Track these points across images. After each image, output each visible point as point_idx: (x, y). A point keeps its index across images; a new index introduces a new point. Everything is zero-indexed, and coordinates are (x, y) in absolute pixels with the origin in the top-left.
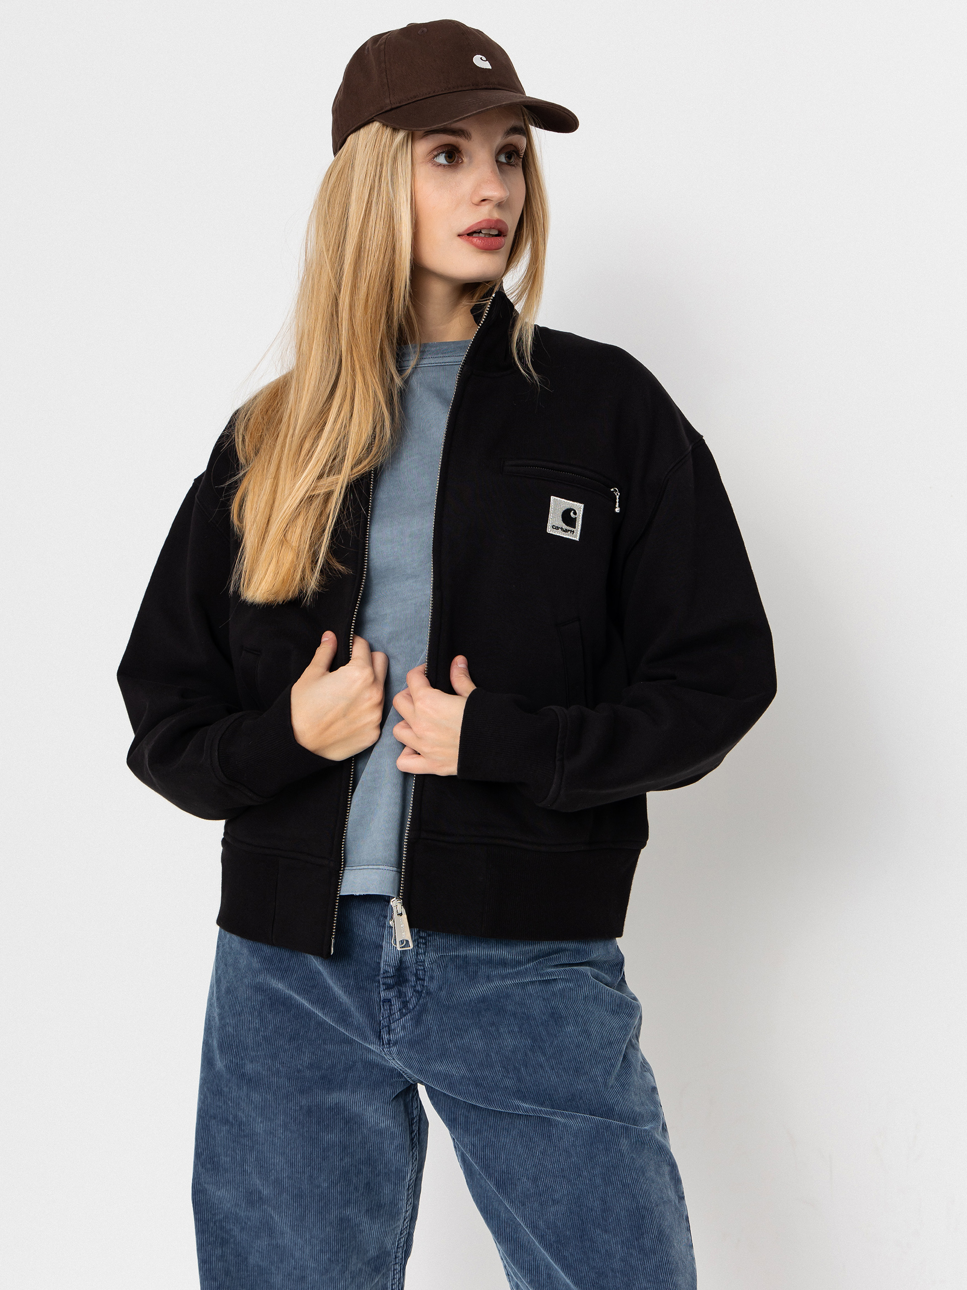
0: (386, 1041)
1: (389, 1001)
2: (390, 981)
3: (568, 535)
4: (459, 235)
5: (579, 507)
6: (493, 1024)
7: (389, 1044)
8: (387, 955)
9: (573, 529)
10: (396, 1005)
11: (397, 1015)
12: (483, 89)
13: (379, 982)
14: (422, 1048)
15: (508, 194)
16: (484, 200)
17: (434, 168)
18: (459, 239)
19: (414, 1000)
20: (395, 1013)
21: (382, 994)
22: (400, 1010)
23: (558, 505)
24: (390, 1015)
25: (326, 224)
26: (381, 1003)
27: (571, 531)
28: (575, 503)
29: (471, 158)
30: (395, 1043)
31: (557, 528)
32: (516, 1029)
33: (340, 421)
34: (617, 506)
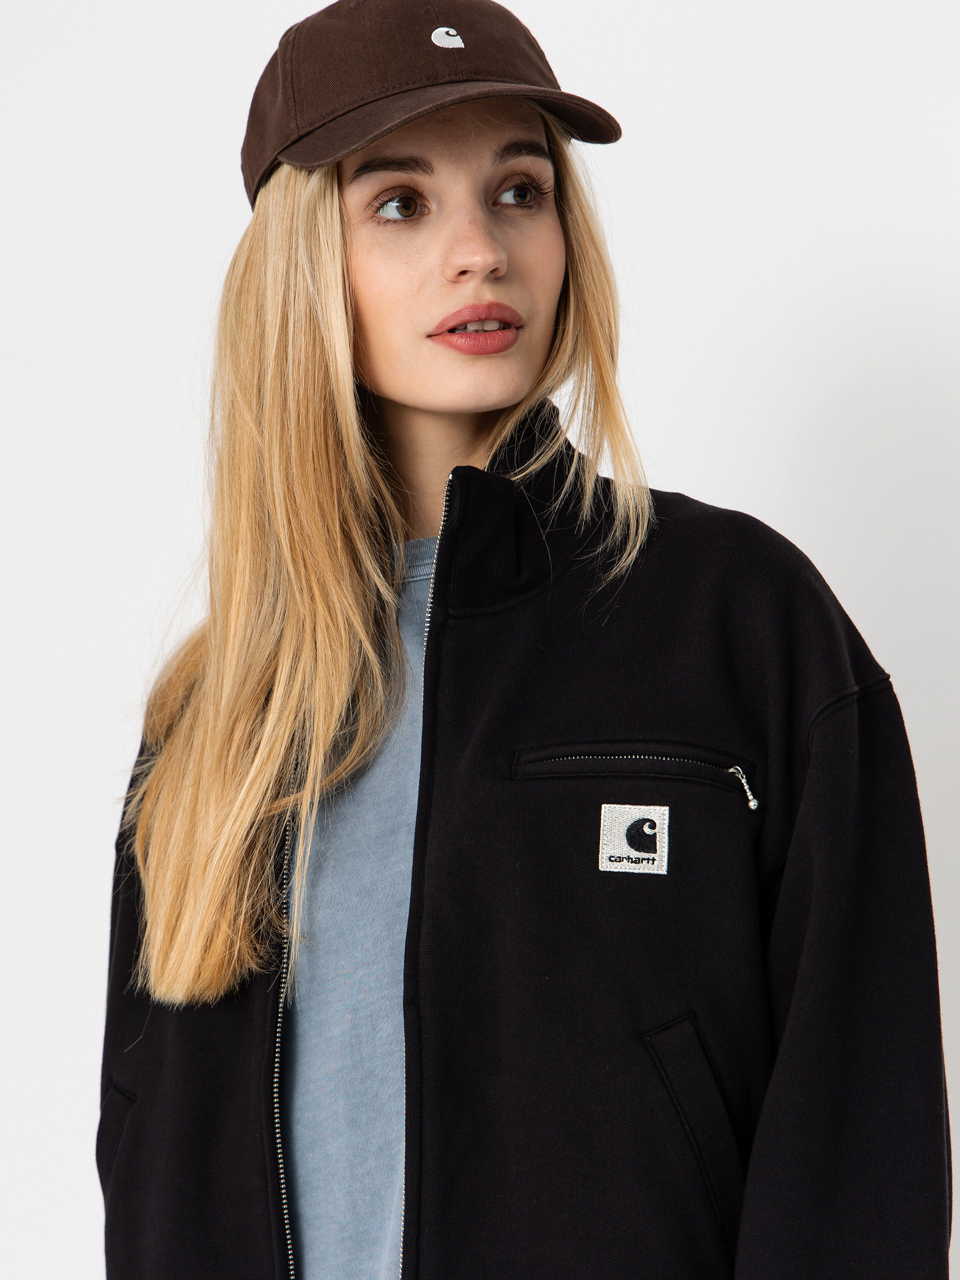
3: (645, 868)
4: (429, 336)
5: (660, 814)
9: (651, 856)
12: (444, 84)
15: (503, 256)
16: (463, 273)
17: (381, 228)
18: (429, 342)
23: (616, 817)
25: (234, 346)
27: (648, 859)
28: (652, 808)
29: (440, 203)
31: (620, 859)
33: (299, 677)
34: (751, 797)
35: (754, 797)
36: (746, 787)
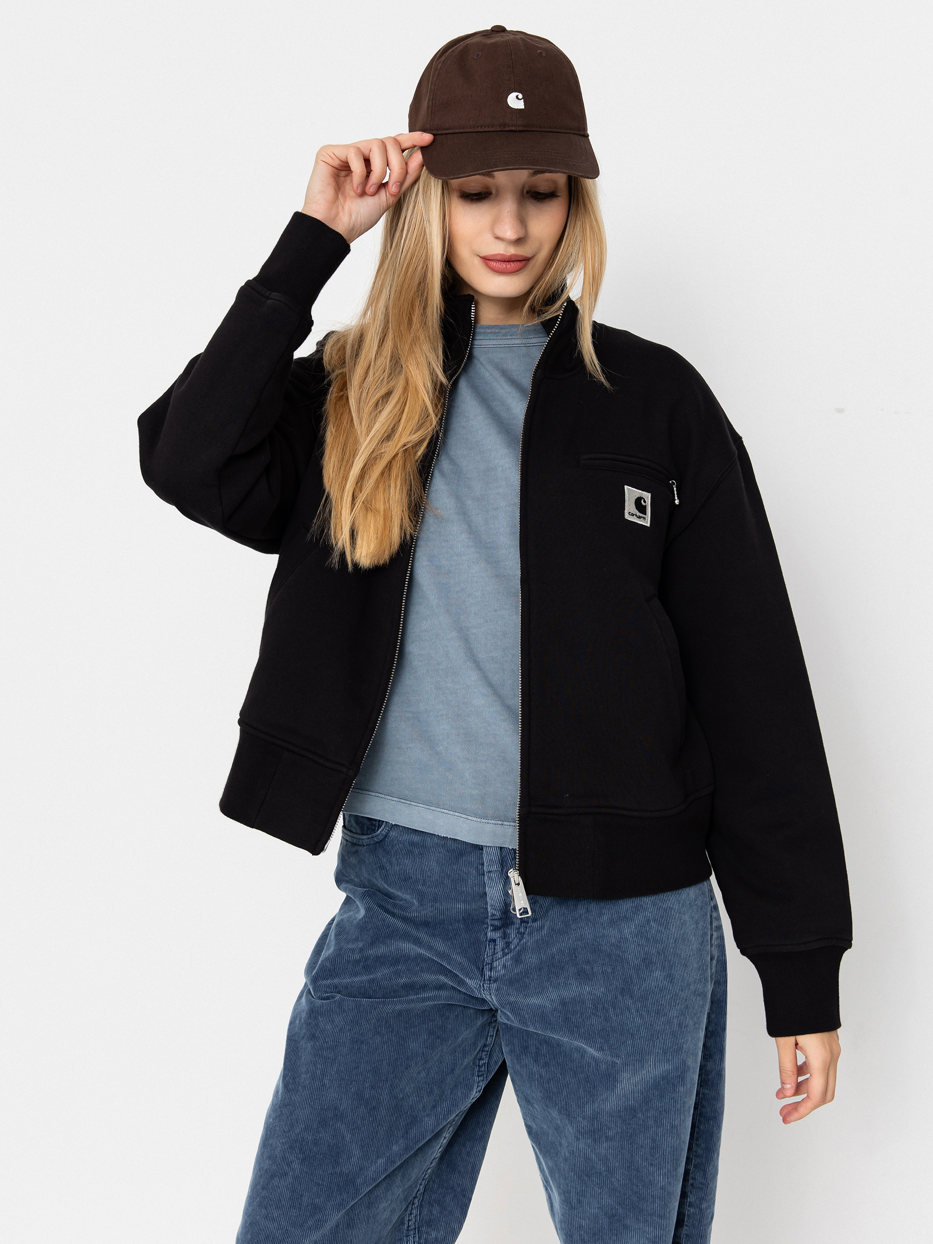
0: (487, 977)
1: (494, 941)
2: (496, 923)
3: (641, 521)
5: (647, 496)
6: (588, 962)
7: (490, 981)
8: (492, 899)
9: (644, 516)
10: (500, 944)
11: (500, 954)
13: (487, 924)
14: (521, 986)
19: (516, 941)
20: (498, 953)
21: (489, 934)
22: (503, 950)
23: (631, 493)
24: (494, 953)
26: (488, 943)
27: (643, 517)
28: (644, 492)
30: (495, 981)
31: (633, 515)
32: (610, 970)
34: (676, 498)
35: (678, 499)
36: (675, 492)
